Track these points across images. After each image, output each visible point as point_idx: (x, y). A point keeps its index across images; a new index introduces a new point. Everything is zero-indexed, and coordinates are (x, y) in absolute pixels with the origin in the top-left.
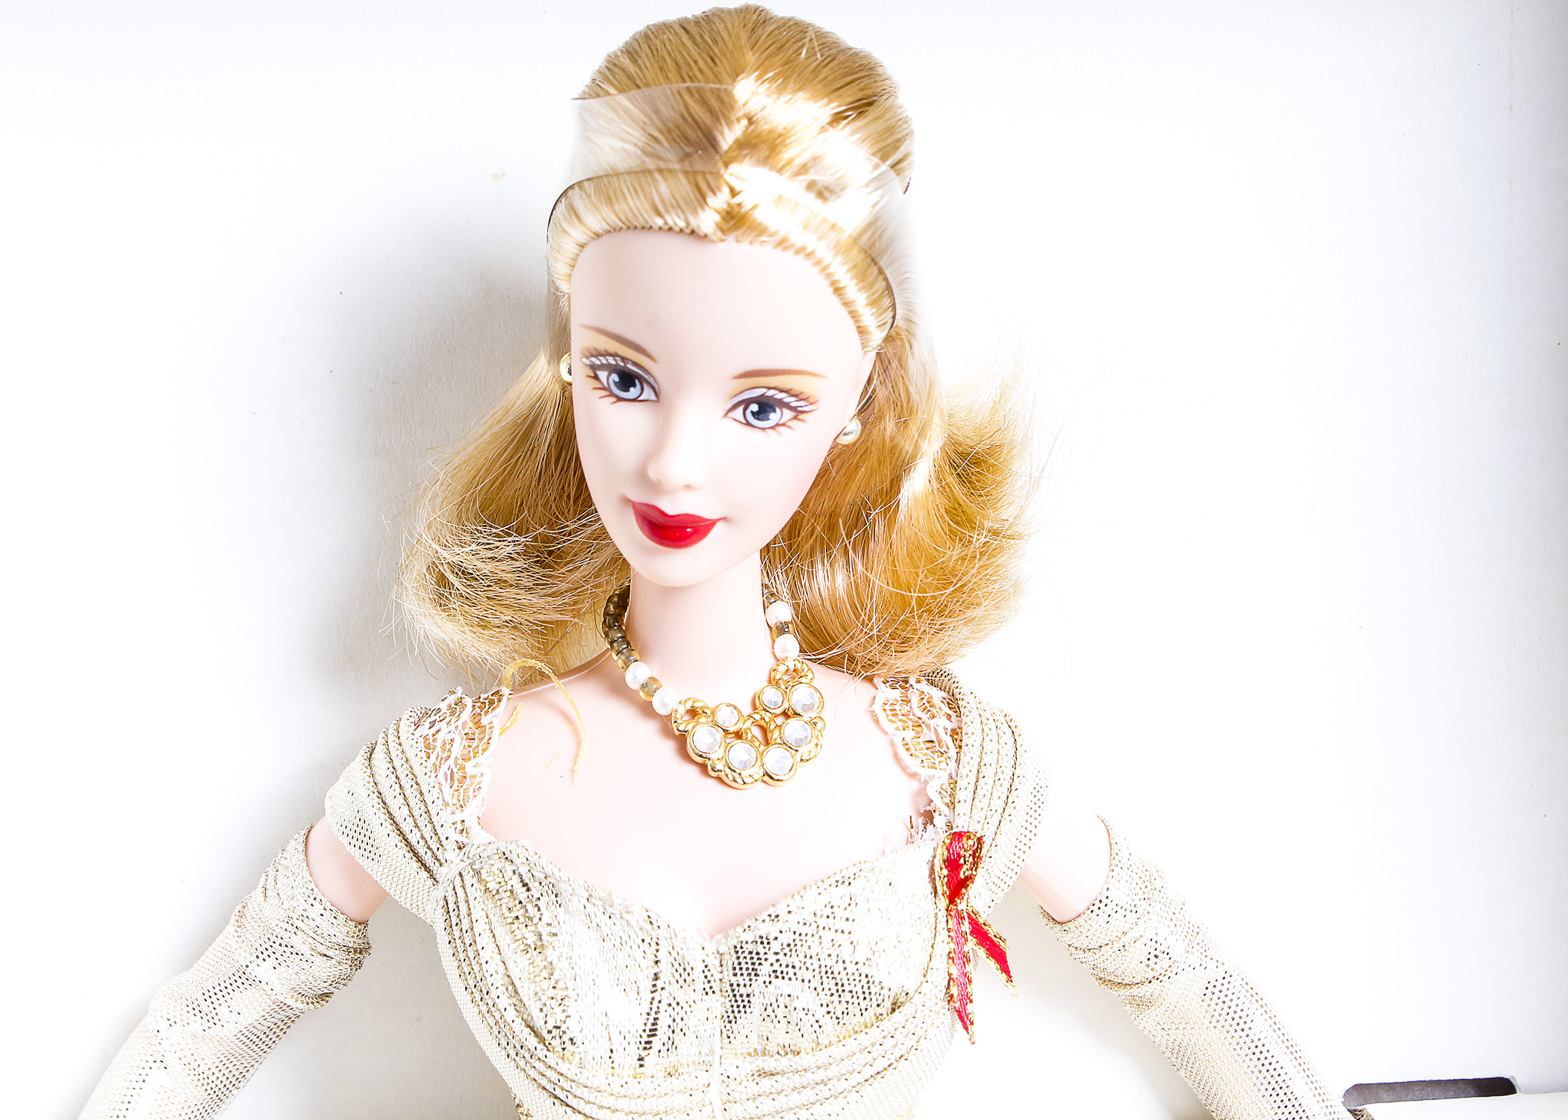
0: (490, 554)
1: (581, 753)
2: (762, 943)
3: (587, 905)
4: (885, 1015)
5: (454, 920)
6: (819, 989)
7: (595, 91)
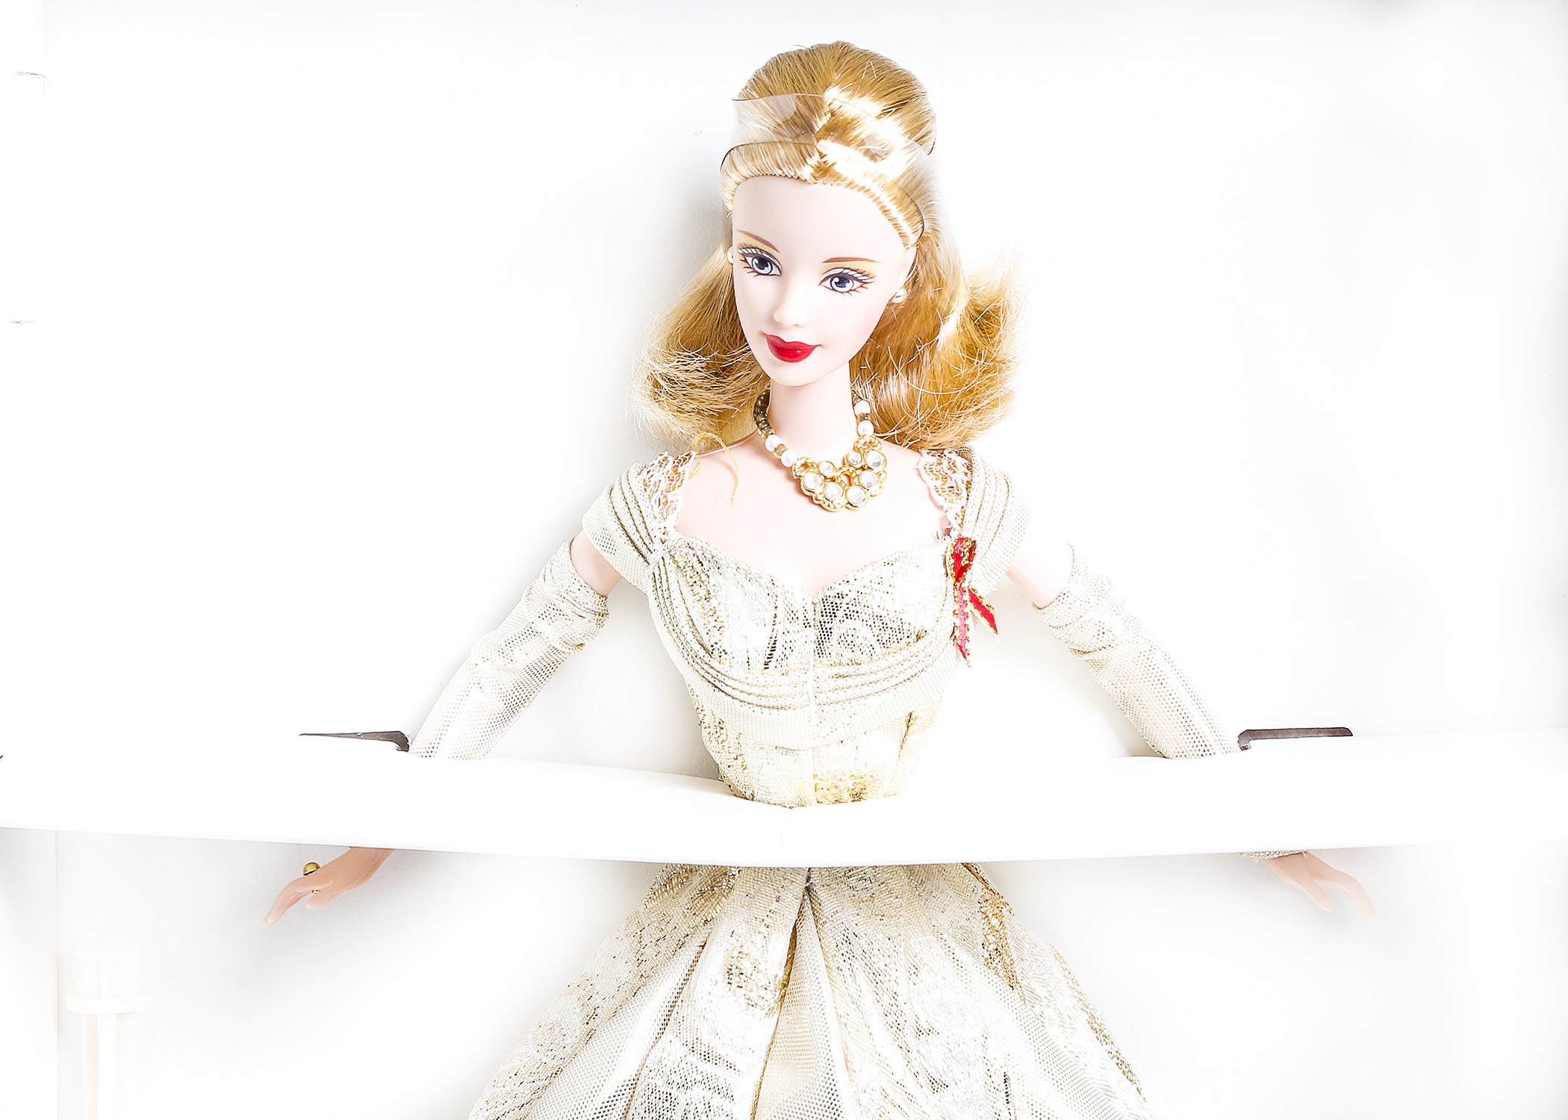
0: (686, 368)
1: (737, 489)
2: (839, 597)
3: (737, 574)
4: (912, 643)
5: (658, 585)
6: (873, 625)
7: (745, 97)
